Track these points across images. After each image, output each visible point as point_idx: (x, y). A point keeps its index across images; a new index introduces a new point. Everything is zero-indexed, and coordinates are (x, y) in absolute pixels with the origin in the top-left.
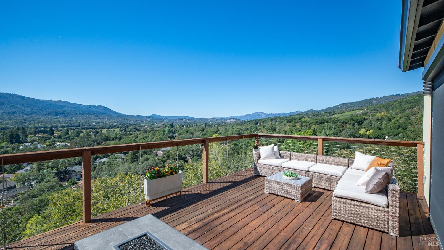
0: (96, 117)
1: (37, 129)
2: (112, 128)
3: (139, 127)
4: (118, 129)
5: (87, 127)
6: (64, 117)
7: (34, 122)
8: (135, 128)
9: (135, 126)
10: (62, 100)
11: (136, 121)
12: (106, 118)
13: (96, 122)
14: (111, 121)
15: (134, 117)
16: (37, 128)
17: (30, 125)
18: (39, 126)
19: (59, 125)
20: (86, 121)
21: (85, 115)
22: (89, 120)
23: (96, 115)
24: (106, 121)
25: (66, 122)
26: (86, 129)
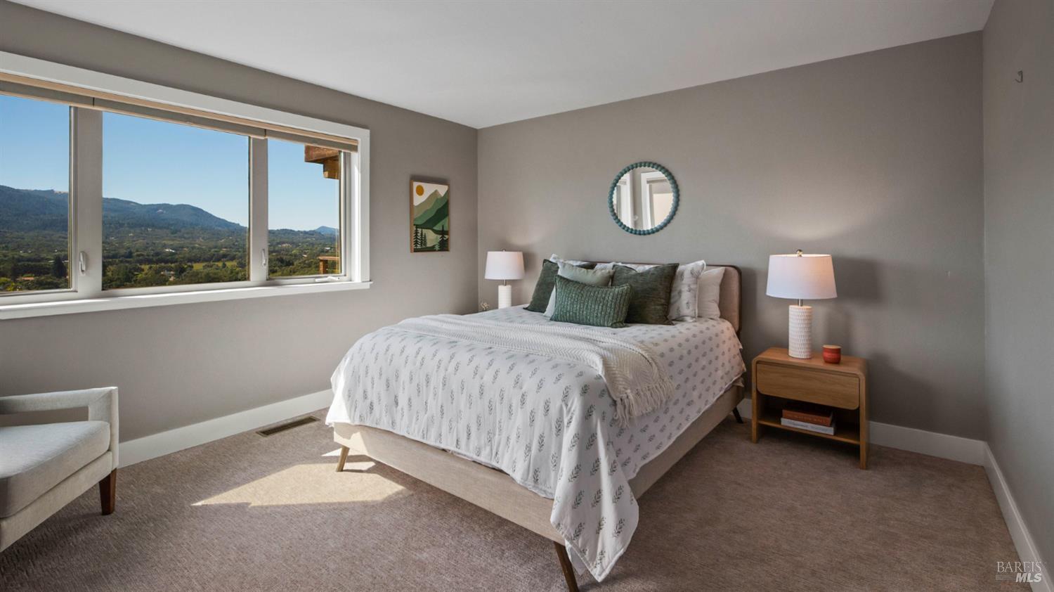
0: (172, 233)
1: (20, 264)
2: (218, 260)
3: (288, 257)
4: (234, 263)
5: (151, 257)
7: (6, 247)
8: (278, 260)
9: (277, 255)
11: (278, 243)
12: (198, 235)
13: (171, 245)
14: (212, 244)
16: (19, 260)
18: (22, 257)
21: (143, 228)
22: (154, 242)
23: (172, 228)
24: (200, 242)
26: (149, 261)
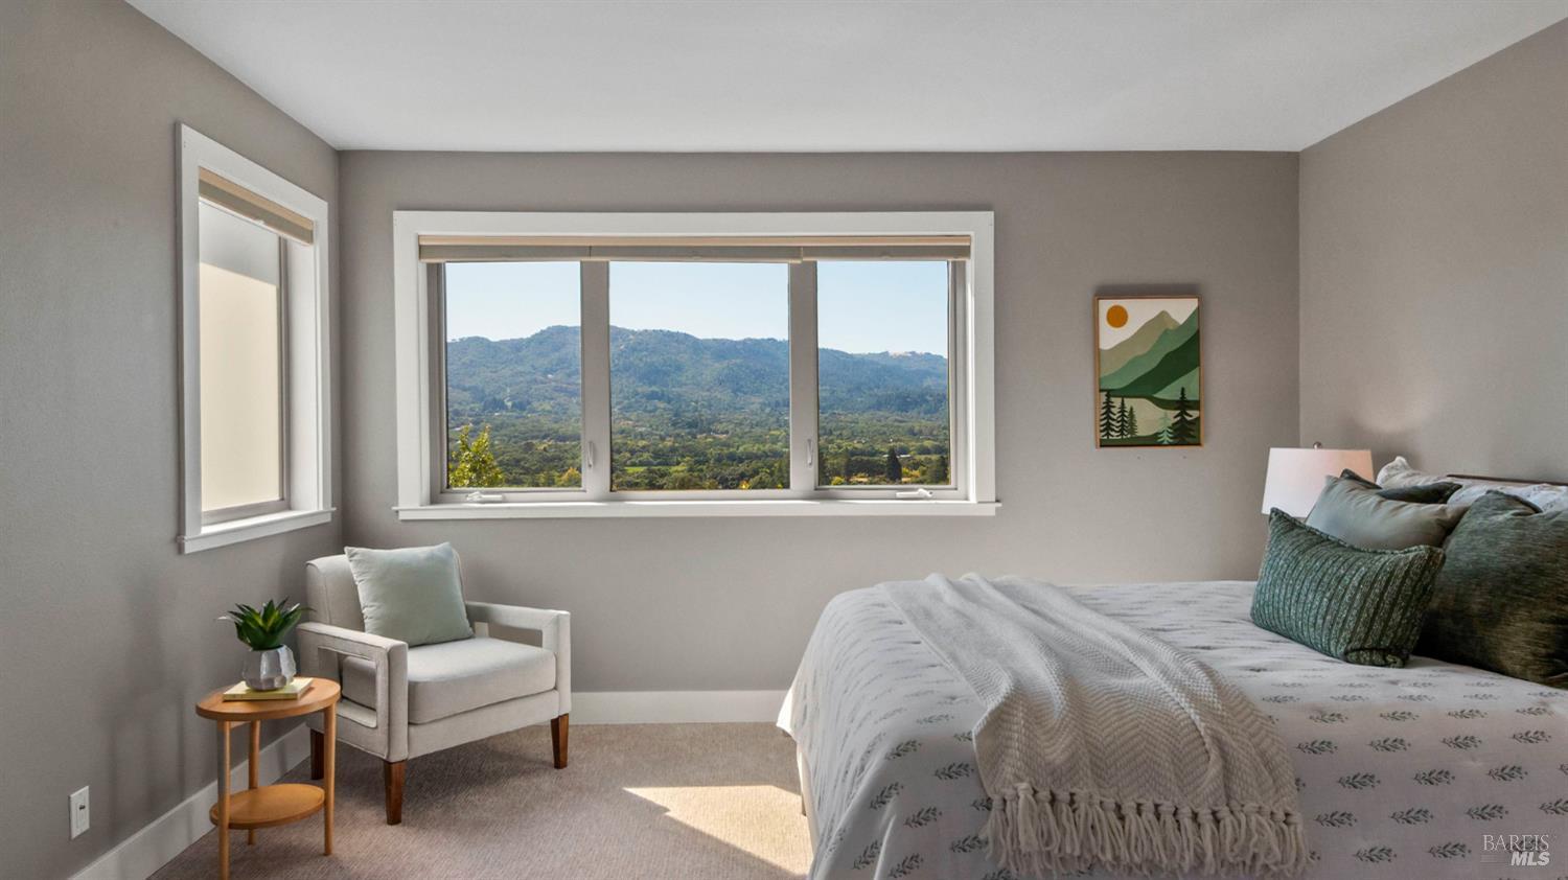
1: (853, 458)
6: (926, 413)
7: (842, 434)
10: (918, 352)
16: (853, 454)
17: (830, 446)
18: (856, 448)
19: (913, 444)
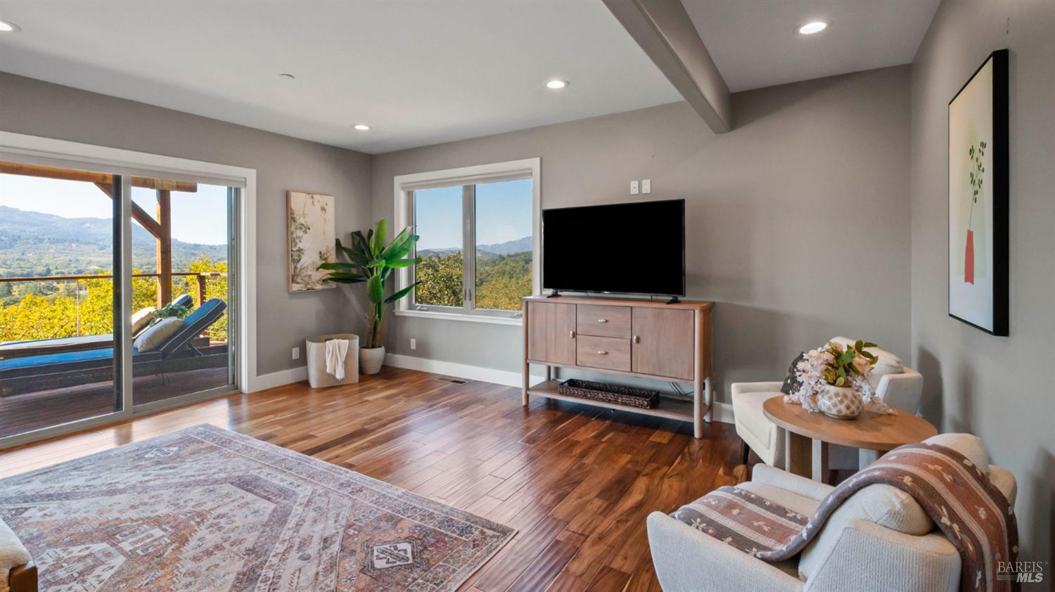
15: (215, 249)
20: (71, 261)
25: (4, 263)
